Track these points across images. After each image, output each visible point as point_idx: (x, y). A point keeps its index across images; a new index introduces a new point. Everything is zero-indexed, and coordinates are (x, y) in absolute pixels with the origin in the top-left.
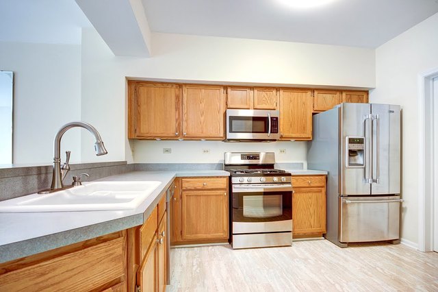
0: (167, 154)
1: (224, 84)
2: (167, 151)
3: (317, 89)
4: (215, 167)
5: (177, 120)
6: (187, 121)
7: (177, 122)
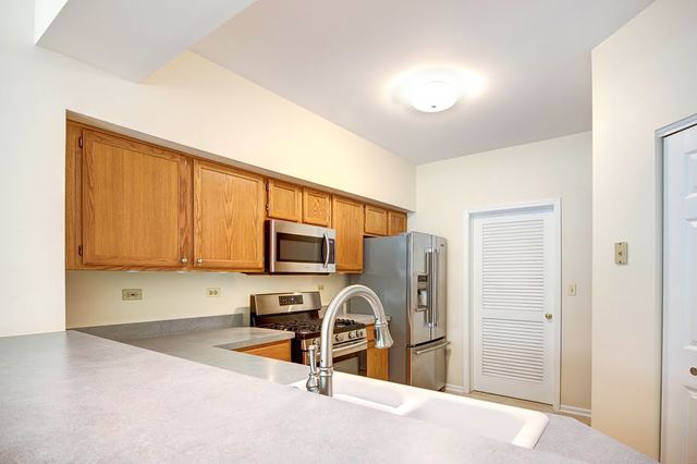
0: (132, 303)
1: (264, 173)
2: (133, 295)
3: (370, 205)
4: (230, 322)
5: (182, 231)
6: (201, 234)
7: (182, 234)
